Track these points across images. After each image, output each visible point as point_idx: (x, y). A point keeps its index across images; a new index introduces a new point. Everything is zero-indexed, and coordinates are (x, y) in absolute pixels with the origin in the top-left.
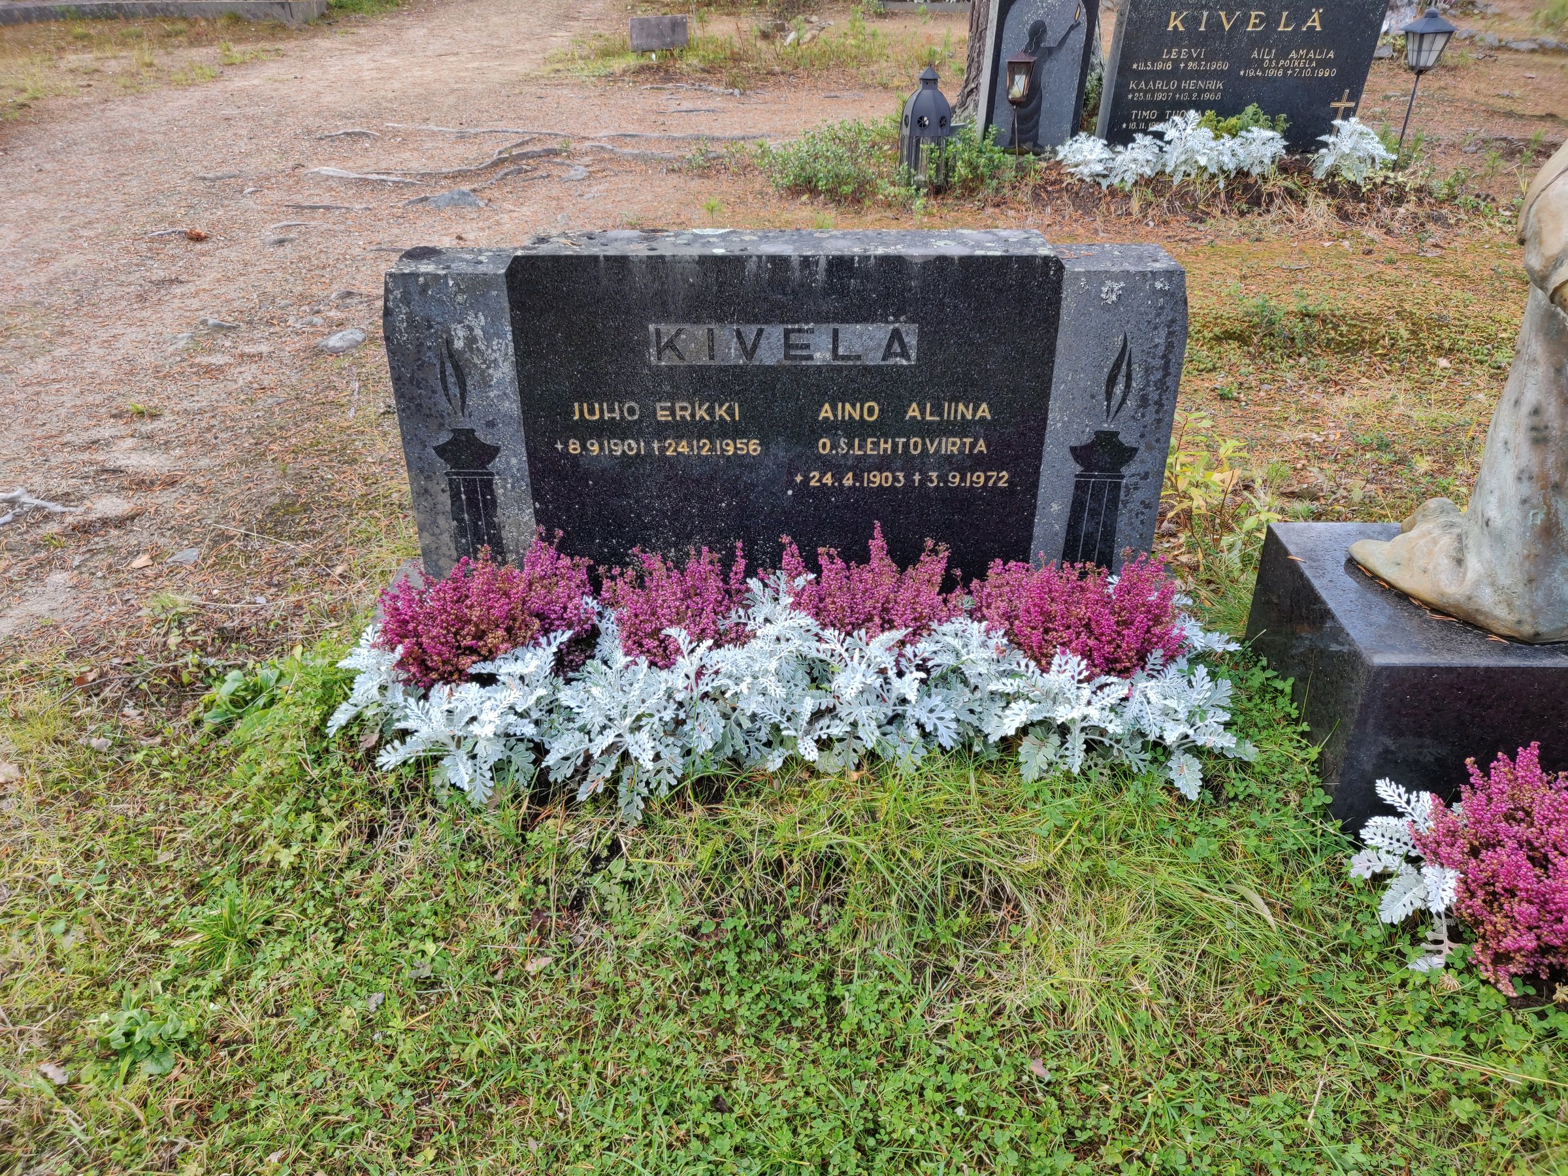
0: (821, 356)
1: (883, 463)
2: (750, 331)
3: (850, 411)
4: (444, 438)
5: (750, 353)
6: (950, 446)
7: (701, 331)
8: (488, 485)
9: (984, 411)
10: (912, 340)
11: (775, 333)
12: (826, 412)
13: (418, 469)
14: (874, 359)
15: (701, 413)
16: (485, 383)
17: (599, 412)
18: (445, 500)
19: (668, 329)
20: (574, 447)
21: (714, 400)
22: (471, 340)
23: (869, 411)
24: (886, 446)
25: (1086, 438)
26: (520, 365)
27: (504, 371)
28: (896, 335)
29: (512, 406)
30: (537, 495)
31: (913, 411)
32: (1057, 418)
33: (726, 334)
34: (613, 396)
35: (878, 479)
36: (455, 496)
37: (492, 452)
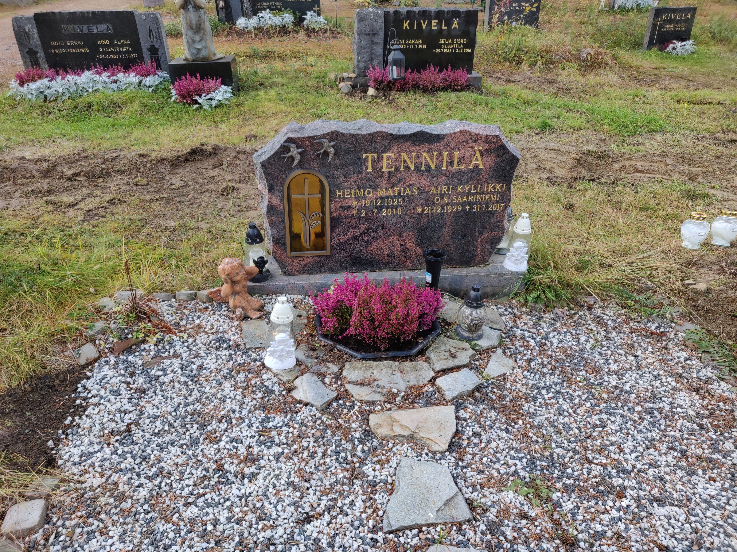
0: (95, 31)
1: (113, 53)
2: (81, 26)
3: (104, 42)
4: (27, 50)
5: (82, 30)
6: (125, 49)
7: (71, 27)
8: (37, 60)
9: (128, 42)
10: (111, 28)
11: (85, 27)
12: (99, 43)
13: (23, 57)
14: (105, 31)
15: (76, 43)
16: (33, 38)
17: (56, 44)
18: (30, 63)
19: (65, 26)
20: (53, 51)
21: (77, 41)
22: (29, 30)
23: (107, 42)
24: (112, 49)
25: (149, 47)
26: (39, 34)
27: (36, 36)
28: (108, 27)
29: (39, 43)
30: (48, 62)
31: (115, 42)
32: (142, 43)
33: (76, 27)
34: (58, 40)
35: (113, 56)
36: (31, 62)
37: (37, 52)
